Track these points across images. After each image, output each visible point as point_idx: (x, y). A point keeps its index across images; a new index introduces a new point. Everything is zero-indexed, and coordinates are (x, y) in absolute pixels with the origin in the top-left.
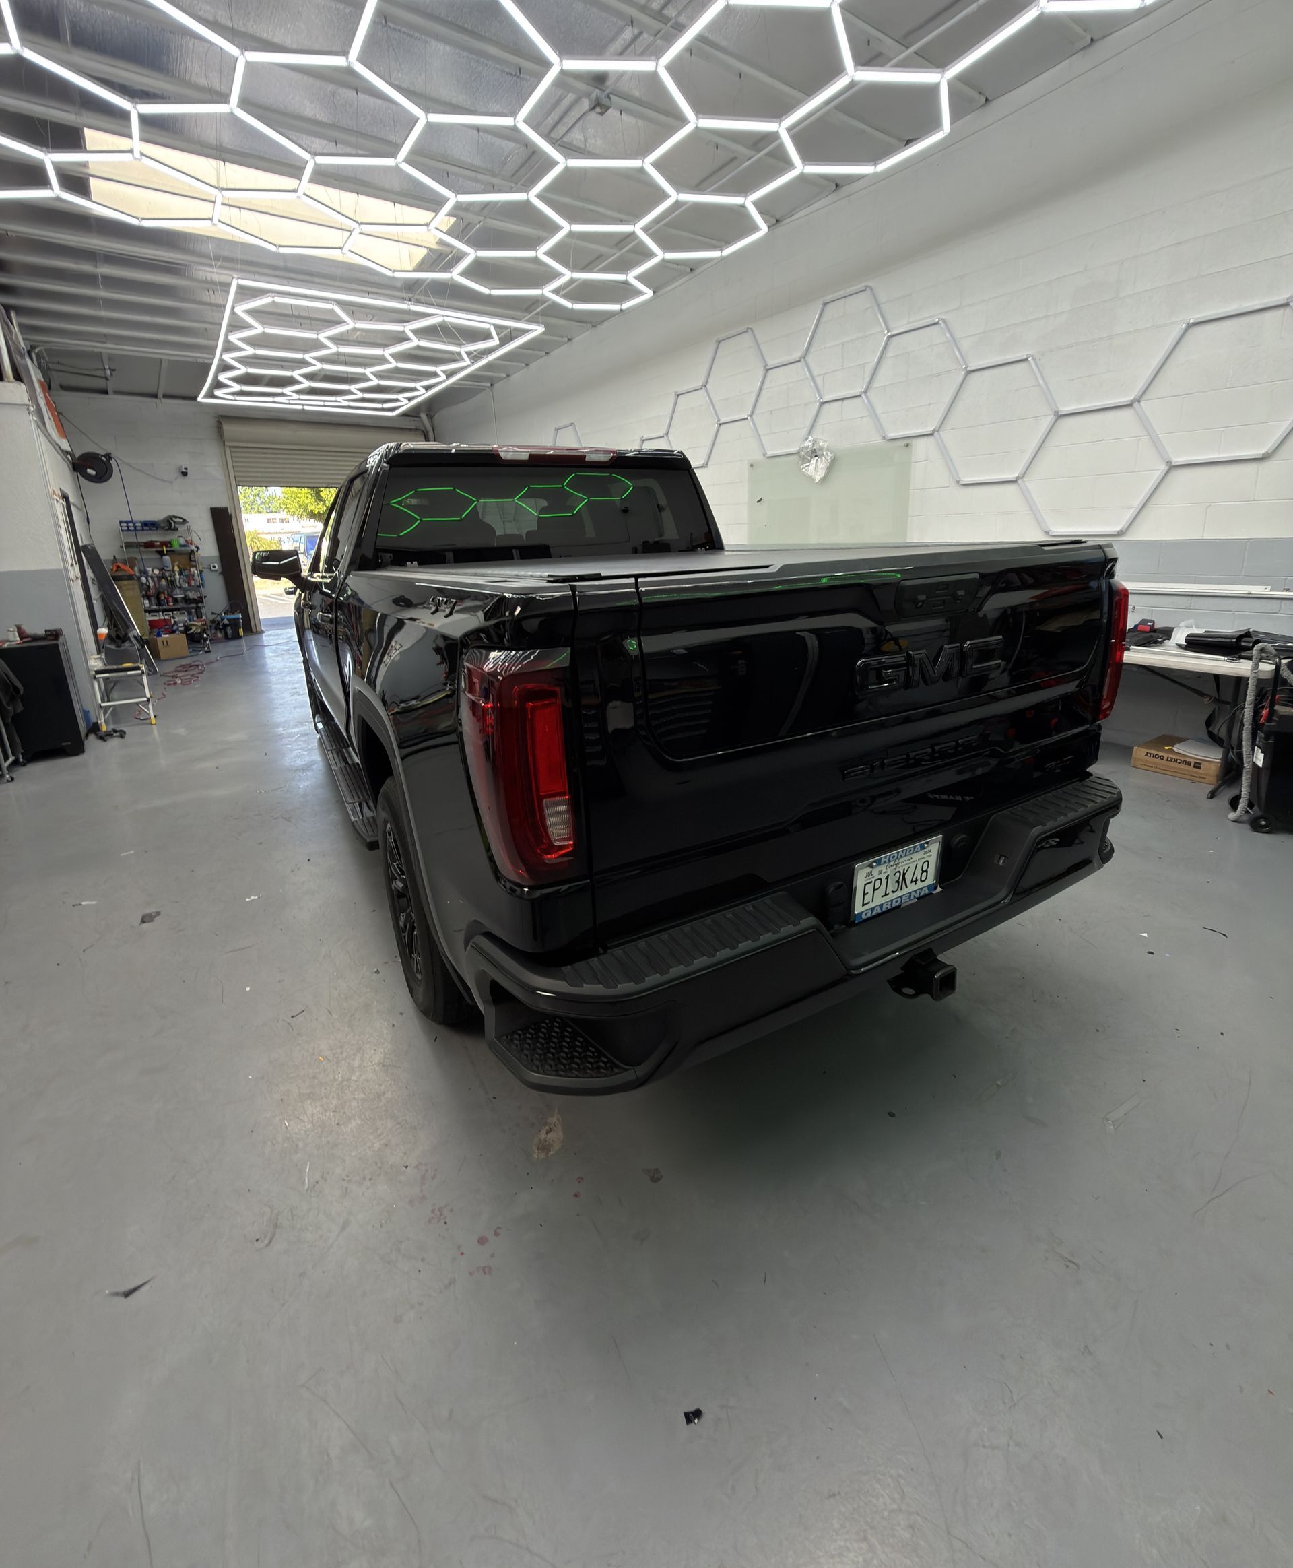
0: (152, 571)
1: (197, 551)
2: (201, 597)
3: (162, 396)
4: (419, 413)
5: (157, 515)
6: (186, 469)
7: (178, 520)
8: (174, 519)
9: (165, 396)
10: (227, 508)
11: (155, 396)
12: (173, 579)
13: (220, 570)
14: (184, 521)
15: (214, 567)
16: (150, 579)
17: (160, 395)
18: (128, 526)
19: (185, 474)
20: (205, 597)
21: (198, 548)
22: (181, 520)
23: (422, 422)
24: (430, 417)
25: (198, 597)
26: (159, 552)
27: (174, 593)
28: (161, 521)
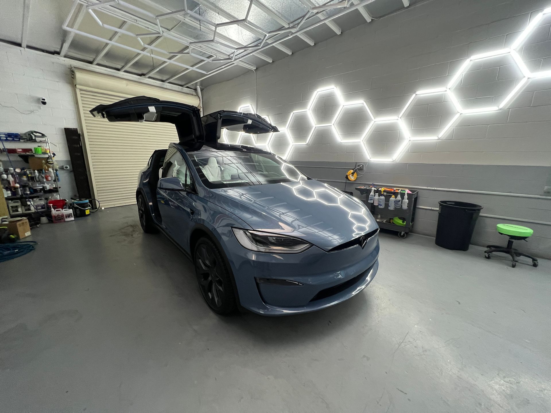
0: (14, 170)
1: (54, 157)
2: (56, 188)
3: (25, 46)
4: (196, 88)
7: (38, 134)
8: (34, 133)
9: (29, 47)
10: (77, 129)
11: (19, 45)
12: (33, 175)
13: (72, 169)
14: (43, 135)
15: (66, 167)
16: (10, 176)
17: (24, 44)
19: (44, 103)
20: (60, 188)
21: (54, 155)
22: (41, 135)
23: (197, 92)
24: (202, 91)
25: (54, 188)
27: (34, 186)
28: (25, 134)
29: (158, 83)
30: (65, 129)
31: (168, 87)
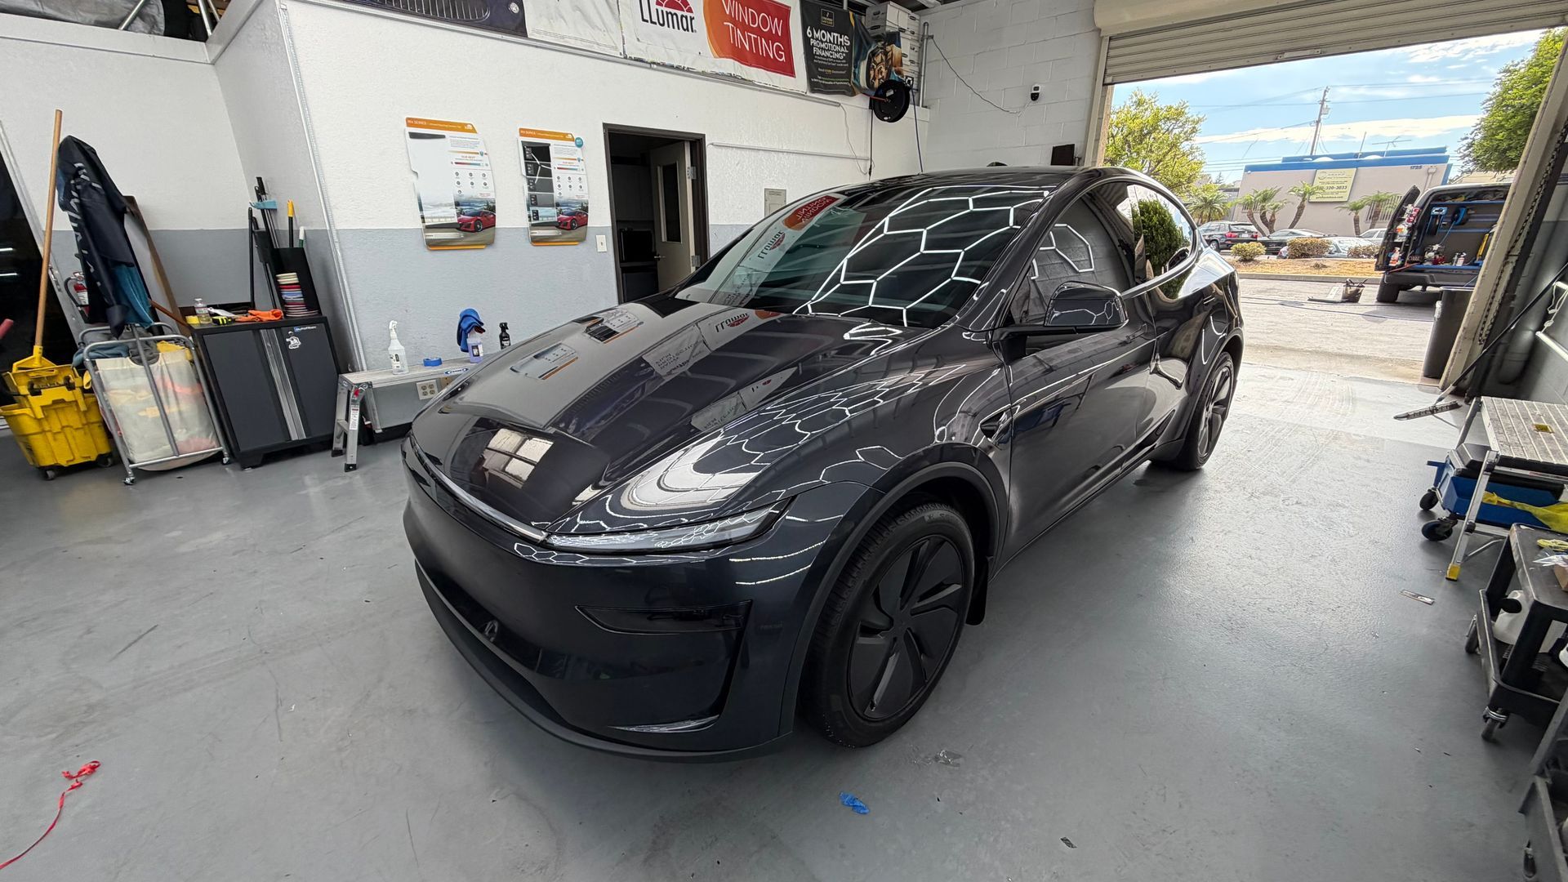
6: (1038, 88)
10: (1072, 147)
19: (1035, 97)
30: (1056, 147)
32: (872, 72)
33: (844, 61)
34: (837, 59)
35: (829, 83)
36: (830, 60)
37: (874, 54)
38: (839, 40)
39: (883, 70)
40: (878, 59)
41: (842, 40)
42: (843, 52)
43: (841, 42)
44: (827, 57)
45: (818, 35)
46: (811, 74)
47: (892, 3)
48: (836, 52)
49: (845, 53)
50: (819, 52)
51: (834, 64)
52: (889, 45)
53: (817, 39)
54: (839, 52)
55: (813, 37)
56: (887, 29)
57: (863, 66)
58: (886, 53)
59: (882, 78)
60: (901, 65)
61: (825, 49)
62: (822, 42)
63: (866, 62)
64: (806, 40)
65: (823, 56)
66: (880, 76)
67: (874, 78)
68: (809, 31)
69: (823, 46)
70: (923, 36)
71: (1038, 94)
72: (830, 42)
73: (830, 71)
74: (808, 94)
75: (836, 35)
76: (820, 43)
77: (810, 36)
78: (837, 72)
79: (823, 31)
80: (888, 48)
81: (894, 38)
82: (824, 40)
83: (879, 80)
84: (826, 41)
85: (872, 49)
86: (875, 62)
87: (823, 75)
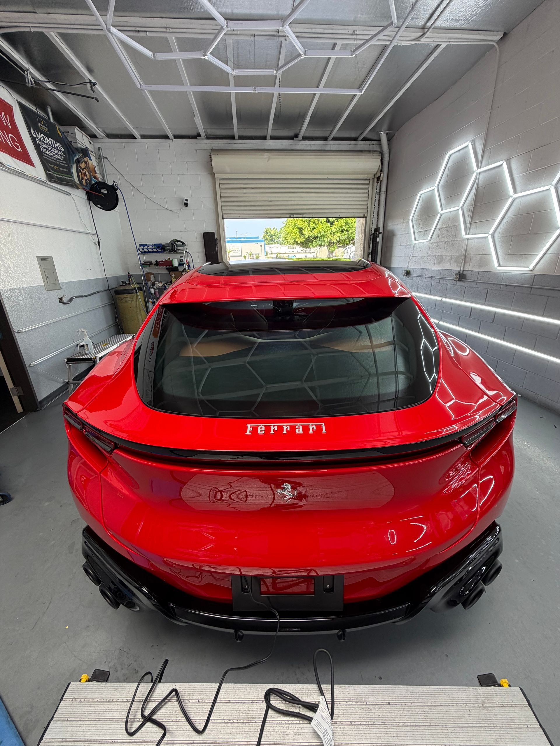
1: (189, 268)
3: (173, 138)
4: (379, 135)
5: (165, 239)
6: (187, 200)
7: (179, 243)
8: (176, 242)
9: (176, 137)
10: (214, 232)
11: (166, 137)
14: (183, 243)
17: (171, 136)
18: (144, 249)
19: (186, 205)
21: (189, 266)
22: (181, 244)
23: (380, 145)
24: (389, 140)
26: (167, 269)
28: (168, 244)
29: (318, 144)
30: (204, 234)
31: (333, 148)
32: (80, 174)
33: (64, 162)
34: (58, 159)
35: (60, 176)
36: (55, 159)
37: (78, 162)
38: (55, 145)
39: (87, 173)
40: (83, 165)
41: (57, 145)
42: (61, 155)
43: (57, 147)
44: (51, 156)
45: (41, 136)
46: (46, 169)
47: (77, 127)
48: (56, 153)
49: (63, 156)
50: (45, 151)
51: (59, 163)
52: (85, 157)
53: (40, 140)
54: (58, 155)
55: (37, 137)
56: (79, 146)
57: (74, 167)
58: (86, 163)
59: (88, 179)
60: (96, 173)
61: (48, 150)
62: (45, 143)
63: (75, 165)
64: (34, 139)
65: (48, 155)
66: (86, 178)
67: (82, 179)
68: (32, 132)
69: (46, 146)
70: (100, 156)
71: (188, 203)
72: (50, 145)
73: (57, 168)
74: (48, 183)
75: (52, 140)
76: (44, 144)
77: (35, 136)
78: (62, 169)
79: (42, 135)
80: (86, 159)
81: (85, 152)
82: (46, 142)
83: (86, 180)
84: (47, 144)
85: (77, 157)
86: (80, 167)
87: (53, 169)
